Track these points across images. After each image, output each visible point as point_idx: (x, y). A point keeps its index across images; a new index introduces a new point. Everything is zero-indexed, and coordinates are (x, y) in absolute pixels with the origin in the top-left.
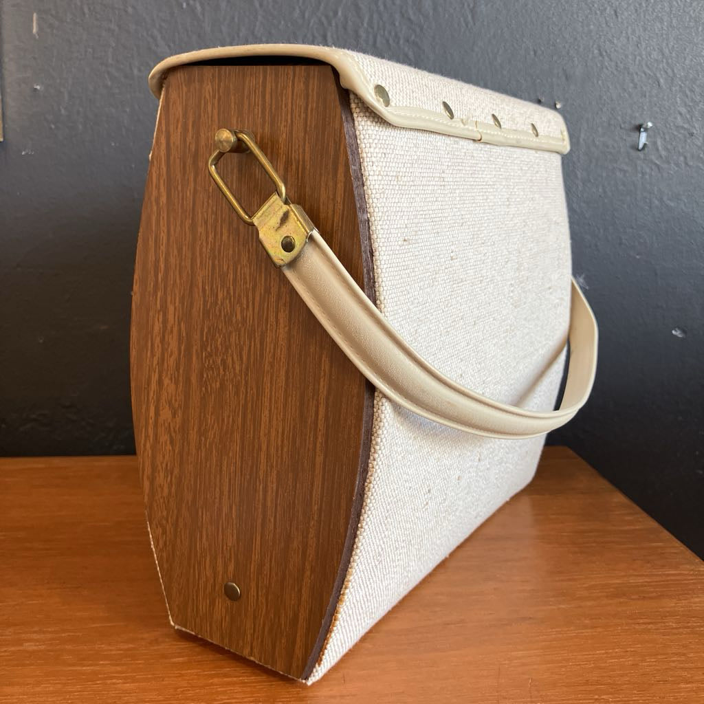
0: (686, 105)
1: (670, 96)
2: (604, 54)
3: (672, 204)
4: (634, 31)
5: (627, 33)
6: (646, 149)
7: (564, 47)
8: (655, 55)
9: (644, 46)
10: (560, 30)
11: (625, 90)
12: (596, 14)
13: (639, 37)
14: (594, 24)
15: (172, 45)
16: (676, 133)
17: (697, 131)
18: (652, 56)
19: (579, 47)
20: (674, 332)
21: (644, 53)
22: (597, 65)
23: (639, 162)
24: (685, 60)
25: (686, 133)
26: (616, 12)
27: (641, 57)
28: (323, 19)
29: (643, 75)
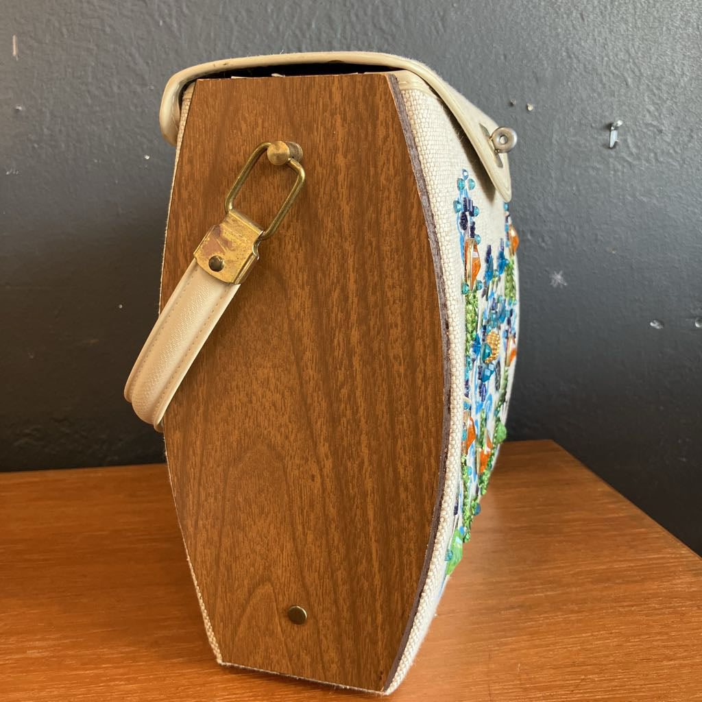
0: (654, 103)
1: (638, 95)
2: (572, 56)
3: (645, 199)
4: (600, 33)
5: (593, 35)
6: (617, 147)
7: (534, 50)
8: (622, 55)
9: (610, 48)
10: (529, 34)
11: (594, 91)
12: (563, 18)
13: (606, 39)
14: (562, 28)
15: (150, 62)
16: (645, 130)
17: (665, 127)
18: (619, 57)
19: (548, 50)
20: (652, 324)
21: (611, 54)
22: (566, 67)
23: (611, 160)
24: (651, 59)
25: (655, 130)
26: (582, 16)
27: (608, 58)
28: (298, 32)
29: (611, 75)
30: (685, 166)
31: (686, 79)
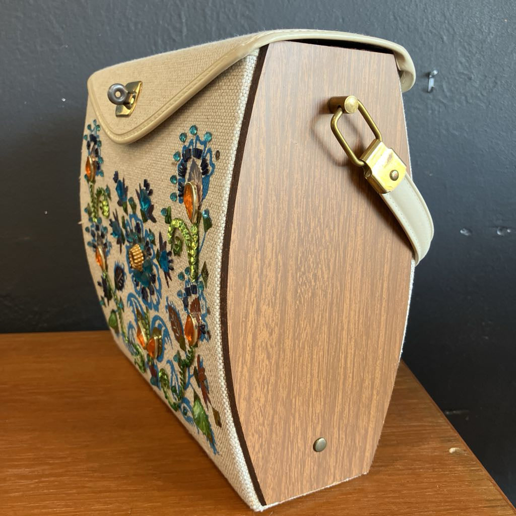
0: (465, 56)
1: (452, 49)
2: (398, 18)
3: (457, 133)
6: (434, 91)
7: (366, 14)
8: (438, 18)
9: (429, 11)
13: (425, 4)
15: (64, 26)
16: (457, 78)
17: (474, 75)
18: (436, 19)
19: (378, 14)
20: (461, 232)
21: (430, 16)
22: (392, 27)
23: (429, 102)
24: (463, 21)
25: (466, 78)
27: (428, 20)
29: (430, 34)
30: (490, 106)
31: (492, 37)
